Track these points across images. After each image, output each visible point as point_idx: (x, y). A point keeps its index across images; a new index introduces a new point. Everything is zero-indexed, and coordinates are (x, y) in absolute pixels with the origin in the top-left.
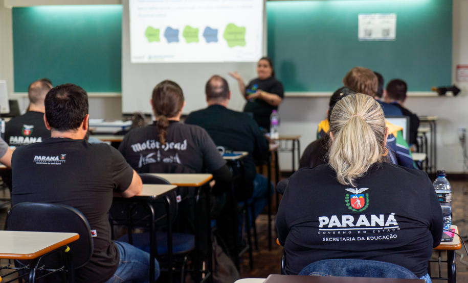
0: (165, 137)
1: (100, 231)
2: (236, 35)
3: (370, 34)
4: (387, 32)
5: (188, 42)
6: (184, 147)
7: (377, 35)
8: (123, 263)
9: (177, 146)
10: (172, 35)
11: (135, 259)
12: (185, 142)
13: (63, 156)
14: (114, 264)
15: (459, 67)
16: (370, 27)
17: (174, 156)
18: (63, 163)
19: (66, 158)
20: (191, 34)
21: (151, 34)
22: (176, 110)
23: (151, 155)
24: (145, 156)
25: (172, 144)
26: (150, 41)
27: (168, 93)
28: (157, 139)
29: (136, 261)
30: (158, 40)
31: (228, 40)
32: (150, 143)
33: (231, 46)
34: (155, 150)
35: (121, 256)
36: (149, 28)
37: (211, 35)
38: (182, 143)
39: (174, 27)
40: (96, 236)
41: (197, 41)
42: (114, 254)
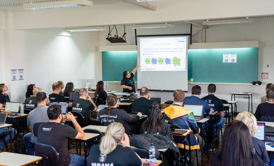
0: (110, 113)
1: (60, 152)
2: (177, 61)
3: (227, 61)
4: (233, 60)
5: (160, 64)
6: (116, 117)
7: (230, 61)
8: (72, 162)
9: (114, 117)
10: (154, 61)
11: (78, 160)
12: (116, 116)
13: (51, 128)
14: (68, 163)
15: (262, 73)
16: (227, 58)
17: (112, 119)
18: (50, 131)
19: (52, 129)
20: (161, 61)
21: (147, 61)
22: (114, 103)
23: (105, 118)
24: (103, 119)
25: (112, 116)
26: (147, 64)
27: (111, 98)
28: (107, 114)
29: (79, 161)
30: (150, 63)
31: (174, 63)
32: (105, 115)
33: (175, 66)
34: (107, 117)
35: (72, 160)
36: (147, 59)
37: (168, 61)
38: (115, 116)
39: (155, 58)
40: (58, 155)
41: (163, 64)
42: (68, 159)
